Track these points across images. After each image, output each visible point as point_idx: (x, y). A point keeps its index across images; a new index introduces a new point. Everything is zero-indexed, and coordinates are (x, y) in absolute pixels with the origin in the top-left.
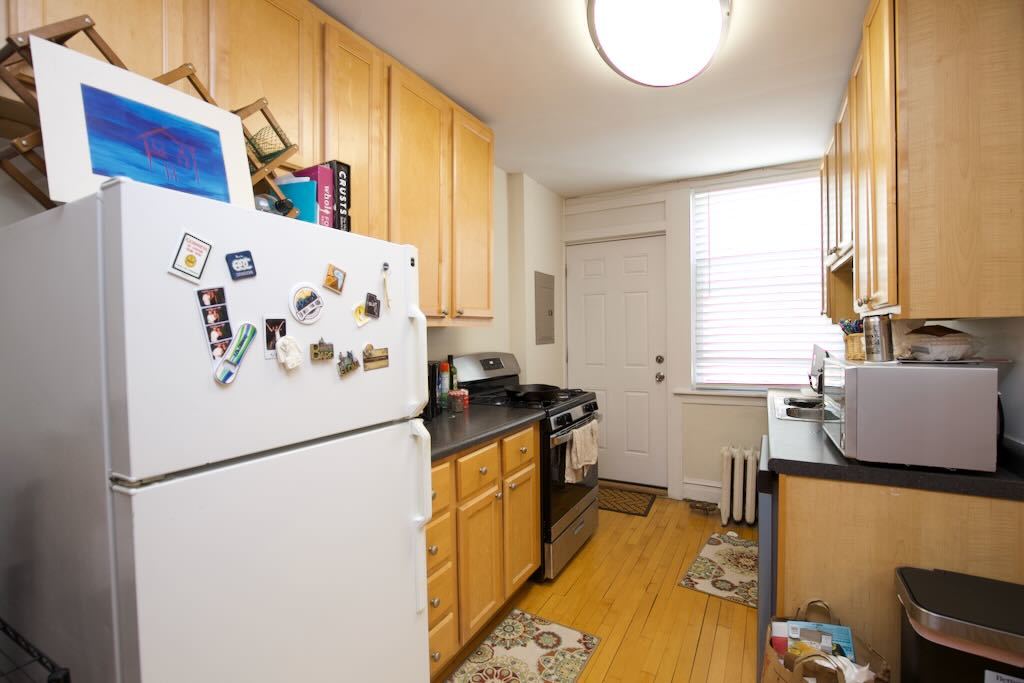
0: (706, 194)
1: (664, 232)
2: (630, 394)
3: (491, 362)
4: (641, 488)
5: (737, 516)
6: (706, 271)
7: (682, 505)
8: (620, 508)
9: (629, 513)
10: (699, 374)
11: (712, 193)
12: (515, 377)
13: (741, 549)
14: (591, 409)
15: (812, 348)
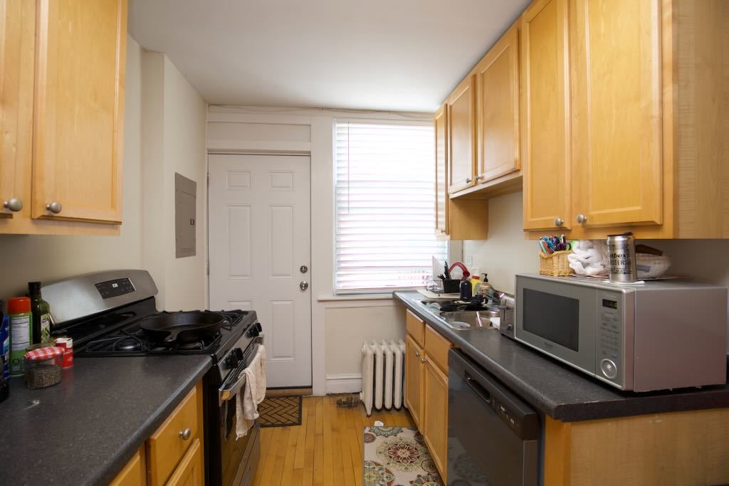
0: (346, 125)
1: (310, 152)
2: (275, 303)
3: (115, 285)
4: (287, 391)
5: (379, 406)
6: (346, 192)
7: (326, 401)
8: (274, 421)
9: (284, 425)
10: (339, 282)
11: (351, 125)
12: (151, 300)
13: (391, 439)
14: (255, 331)
15: (431, 258)
